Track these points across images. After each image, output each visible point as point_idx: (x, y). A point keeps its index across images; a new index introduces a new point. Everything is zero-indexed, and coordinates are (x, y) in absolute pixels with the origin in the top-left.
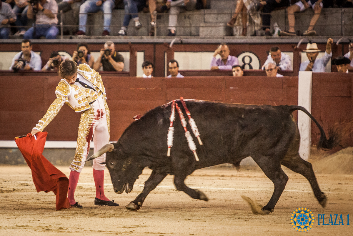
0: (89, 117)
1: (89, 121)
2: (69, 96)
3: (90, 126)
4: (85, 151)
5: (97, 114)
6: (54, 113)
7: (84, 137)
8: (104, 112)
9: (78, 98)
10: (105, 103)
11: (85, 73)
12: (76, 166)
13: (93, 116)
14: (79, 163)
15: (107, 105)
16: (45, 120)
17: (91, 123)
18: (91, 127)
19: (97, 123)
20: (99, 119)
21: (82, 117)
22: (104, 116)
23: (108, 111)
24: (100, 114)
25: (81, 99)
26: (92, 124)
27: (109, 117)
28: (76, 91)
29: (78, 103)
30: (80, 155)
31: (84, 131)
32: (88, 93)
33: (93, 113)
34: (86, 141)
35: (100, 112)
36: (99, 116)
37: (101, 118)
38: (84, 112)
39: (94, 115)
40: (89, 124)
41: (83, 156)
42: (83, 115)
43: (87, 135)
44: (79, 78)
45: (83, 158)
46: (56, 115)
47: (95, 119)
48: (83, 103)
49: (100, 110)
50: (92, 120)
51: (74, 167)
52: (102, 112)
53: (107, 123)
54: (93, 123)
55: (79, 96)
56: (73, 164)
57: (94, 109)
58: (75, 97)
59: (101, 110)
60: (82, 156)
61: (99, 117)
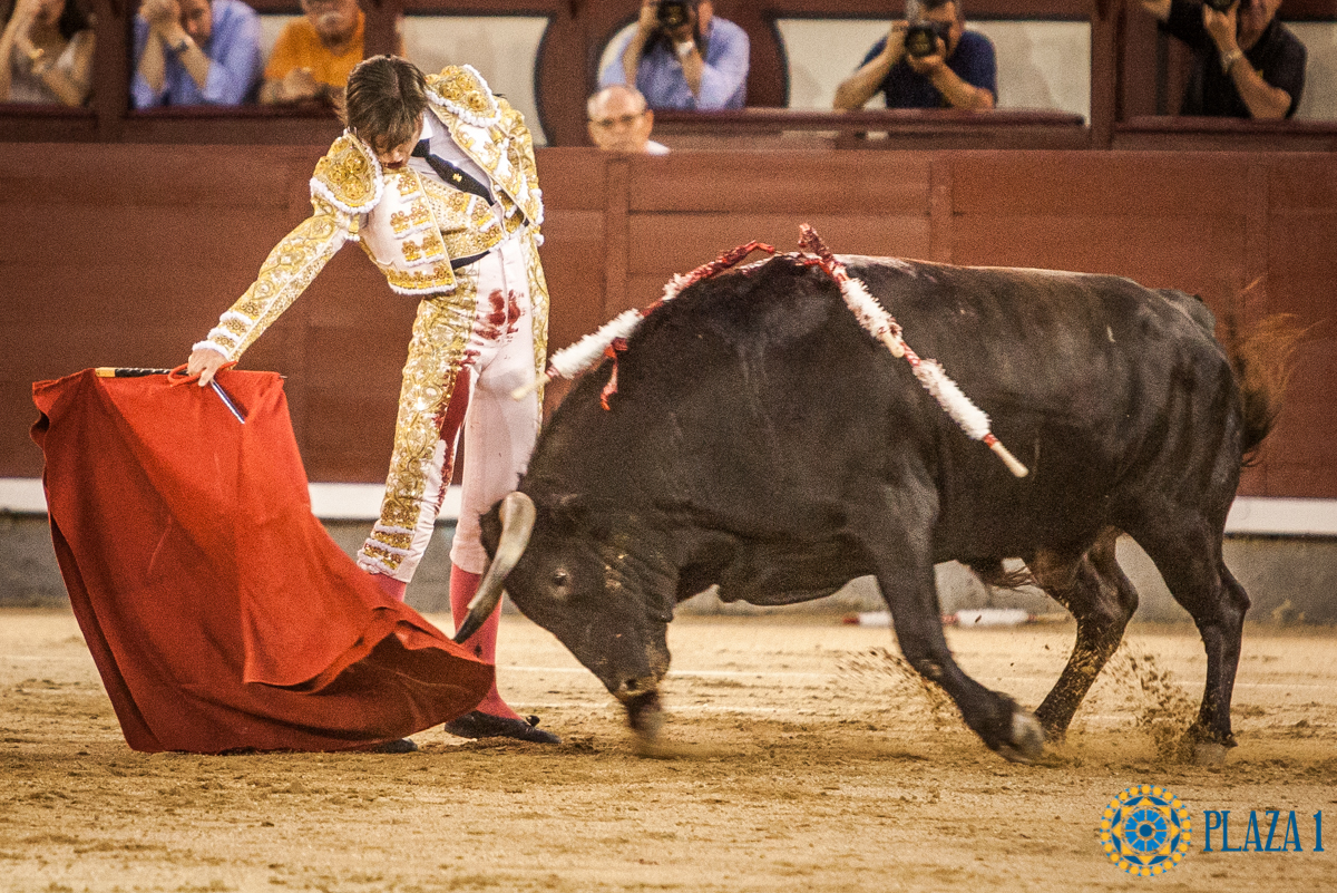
0: (452, 322)
1: (455, 338)
2: (368, 215)
3: (456, 363)
4: (433, 481)
5: (492, 310)
6: (294, 284)
7: (427, 416)
8: (523, 303)
9: (404, 232)
10: (532, 264)
11: (462, 115)
12: (387, 553)
13: (471, 318)
14: (403, 535)
15: (540, 271)
16: (252, 309)
17: (459, 353)
18: (460, 369)
19: (487, 350)
20: (500, 337)
21: (418, 323)
22: (522, 323)
23: (543, 300)
24: (503, 313)
25: (419, 242)
26: (465, 358)
27: (546, 329)
28: (405, 198)
29: (404, 255)
30: (406, 498)
31: (427, 386)
32: (460, 213)
33: (470, 305)
34: (436, 435)
35: (506, 305)
36: (497, 319)
37: (510, 331)
38: (429, 298)
39: (475, 315)
40: (454, 353)
41: (422, 505)
42: (425, 311)
43: (444, 407)
44: (427, 141)
45: (422, 513)
46: (300, 292)
47: (480, 333)
48: (424, 259)
49: (504, 295)
50: (465, 335)
51: (382, 557)
52: (514, 304)
53: (536, 356)
54: (470, 354)
55: (410, 222)
56: (376, 543)
57: (478, 287)
58: (392, 223)
59: (511, 294)
60: (415, 503)
61: (498, 328)
